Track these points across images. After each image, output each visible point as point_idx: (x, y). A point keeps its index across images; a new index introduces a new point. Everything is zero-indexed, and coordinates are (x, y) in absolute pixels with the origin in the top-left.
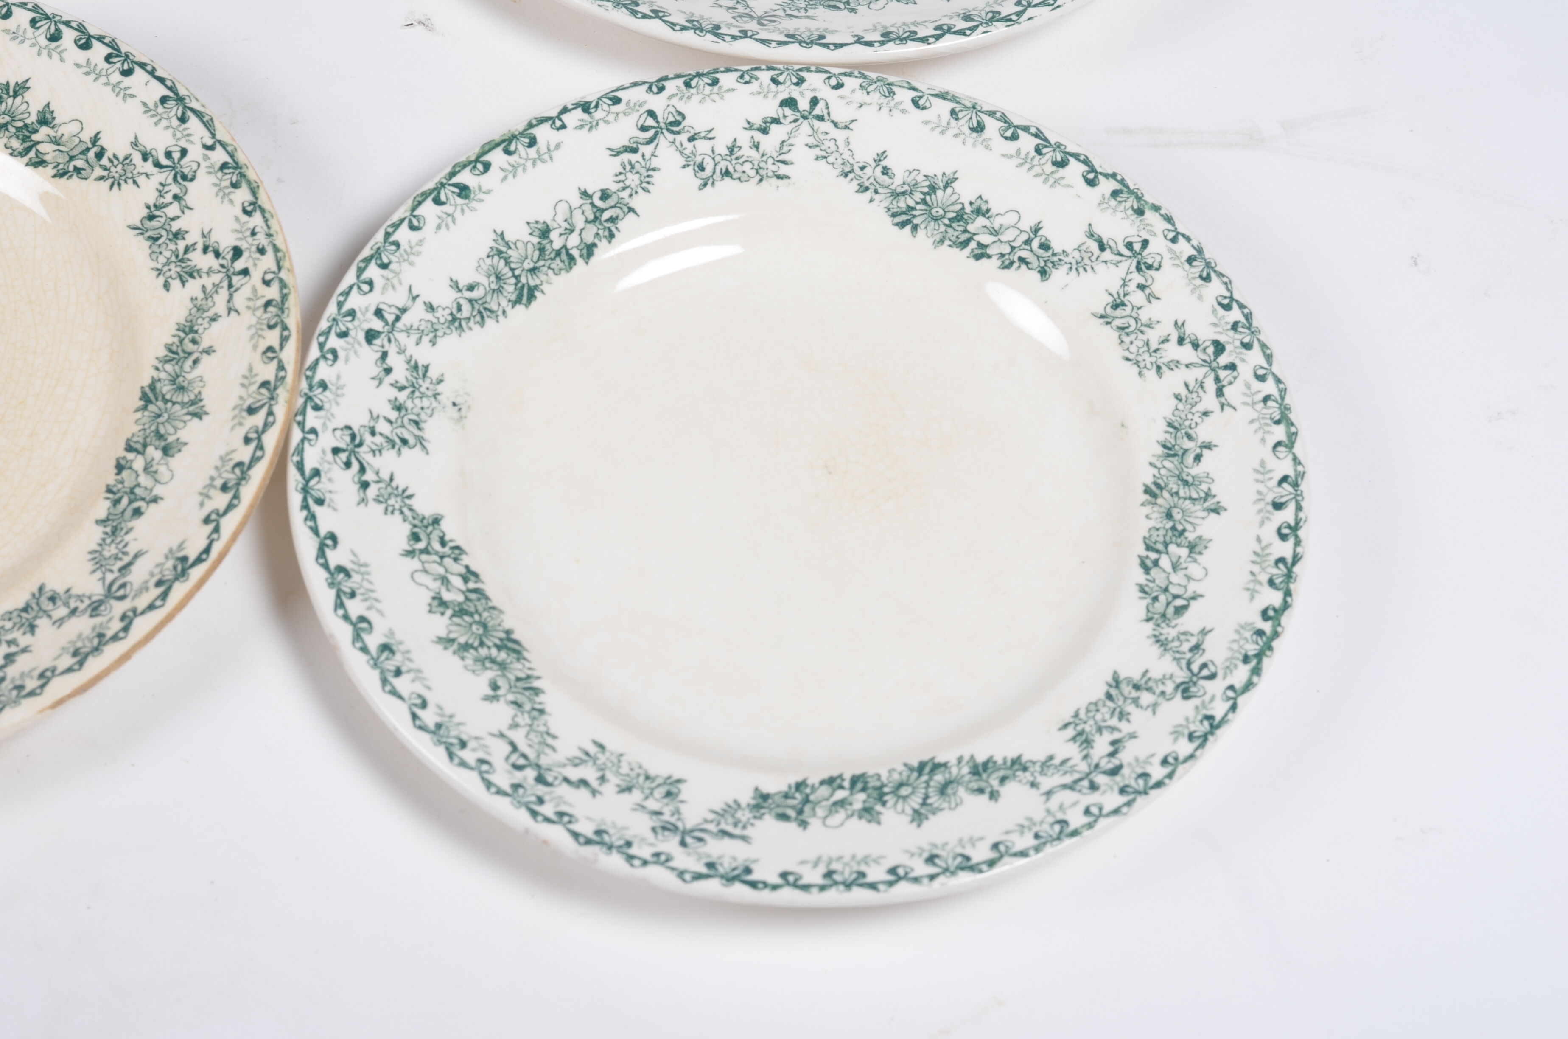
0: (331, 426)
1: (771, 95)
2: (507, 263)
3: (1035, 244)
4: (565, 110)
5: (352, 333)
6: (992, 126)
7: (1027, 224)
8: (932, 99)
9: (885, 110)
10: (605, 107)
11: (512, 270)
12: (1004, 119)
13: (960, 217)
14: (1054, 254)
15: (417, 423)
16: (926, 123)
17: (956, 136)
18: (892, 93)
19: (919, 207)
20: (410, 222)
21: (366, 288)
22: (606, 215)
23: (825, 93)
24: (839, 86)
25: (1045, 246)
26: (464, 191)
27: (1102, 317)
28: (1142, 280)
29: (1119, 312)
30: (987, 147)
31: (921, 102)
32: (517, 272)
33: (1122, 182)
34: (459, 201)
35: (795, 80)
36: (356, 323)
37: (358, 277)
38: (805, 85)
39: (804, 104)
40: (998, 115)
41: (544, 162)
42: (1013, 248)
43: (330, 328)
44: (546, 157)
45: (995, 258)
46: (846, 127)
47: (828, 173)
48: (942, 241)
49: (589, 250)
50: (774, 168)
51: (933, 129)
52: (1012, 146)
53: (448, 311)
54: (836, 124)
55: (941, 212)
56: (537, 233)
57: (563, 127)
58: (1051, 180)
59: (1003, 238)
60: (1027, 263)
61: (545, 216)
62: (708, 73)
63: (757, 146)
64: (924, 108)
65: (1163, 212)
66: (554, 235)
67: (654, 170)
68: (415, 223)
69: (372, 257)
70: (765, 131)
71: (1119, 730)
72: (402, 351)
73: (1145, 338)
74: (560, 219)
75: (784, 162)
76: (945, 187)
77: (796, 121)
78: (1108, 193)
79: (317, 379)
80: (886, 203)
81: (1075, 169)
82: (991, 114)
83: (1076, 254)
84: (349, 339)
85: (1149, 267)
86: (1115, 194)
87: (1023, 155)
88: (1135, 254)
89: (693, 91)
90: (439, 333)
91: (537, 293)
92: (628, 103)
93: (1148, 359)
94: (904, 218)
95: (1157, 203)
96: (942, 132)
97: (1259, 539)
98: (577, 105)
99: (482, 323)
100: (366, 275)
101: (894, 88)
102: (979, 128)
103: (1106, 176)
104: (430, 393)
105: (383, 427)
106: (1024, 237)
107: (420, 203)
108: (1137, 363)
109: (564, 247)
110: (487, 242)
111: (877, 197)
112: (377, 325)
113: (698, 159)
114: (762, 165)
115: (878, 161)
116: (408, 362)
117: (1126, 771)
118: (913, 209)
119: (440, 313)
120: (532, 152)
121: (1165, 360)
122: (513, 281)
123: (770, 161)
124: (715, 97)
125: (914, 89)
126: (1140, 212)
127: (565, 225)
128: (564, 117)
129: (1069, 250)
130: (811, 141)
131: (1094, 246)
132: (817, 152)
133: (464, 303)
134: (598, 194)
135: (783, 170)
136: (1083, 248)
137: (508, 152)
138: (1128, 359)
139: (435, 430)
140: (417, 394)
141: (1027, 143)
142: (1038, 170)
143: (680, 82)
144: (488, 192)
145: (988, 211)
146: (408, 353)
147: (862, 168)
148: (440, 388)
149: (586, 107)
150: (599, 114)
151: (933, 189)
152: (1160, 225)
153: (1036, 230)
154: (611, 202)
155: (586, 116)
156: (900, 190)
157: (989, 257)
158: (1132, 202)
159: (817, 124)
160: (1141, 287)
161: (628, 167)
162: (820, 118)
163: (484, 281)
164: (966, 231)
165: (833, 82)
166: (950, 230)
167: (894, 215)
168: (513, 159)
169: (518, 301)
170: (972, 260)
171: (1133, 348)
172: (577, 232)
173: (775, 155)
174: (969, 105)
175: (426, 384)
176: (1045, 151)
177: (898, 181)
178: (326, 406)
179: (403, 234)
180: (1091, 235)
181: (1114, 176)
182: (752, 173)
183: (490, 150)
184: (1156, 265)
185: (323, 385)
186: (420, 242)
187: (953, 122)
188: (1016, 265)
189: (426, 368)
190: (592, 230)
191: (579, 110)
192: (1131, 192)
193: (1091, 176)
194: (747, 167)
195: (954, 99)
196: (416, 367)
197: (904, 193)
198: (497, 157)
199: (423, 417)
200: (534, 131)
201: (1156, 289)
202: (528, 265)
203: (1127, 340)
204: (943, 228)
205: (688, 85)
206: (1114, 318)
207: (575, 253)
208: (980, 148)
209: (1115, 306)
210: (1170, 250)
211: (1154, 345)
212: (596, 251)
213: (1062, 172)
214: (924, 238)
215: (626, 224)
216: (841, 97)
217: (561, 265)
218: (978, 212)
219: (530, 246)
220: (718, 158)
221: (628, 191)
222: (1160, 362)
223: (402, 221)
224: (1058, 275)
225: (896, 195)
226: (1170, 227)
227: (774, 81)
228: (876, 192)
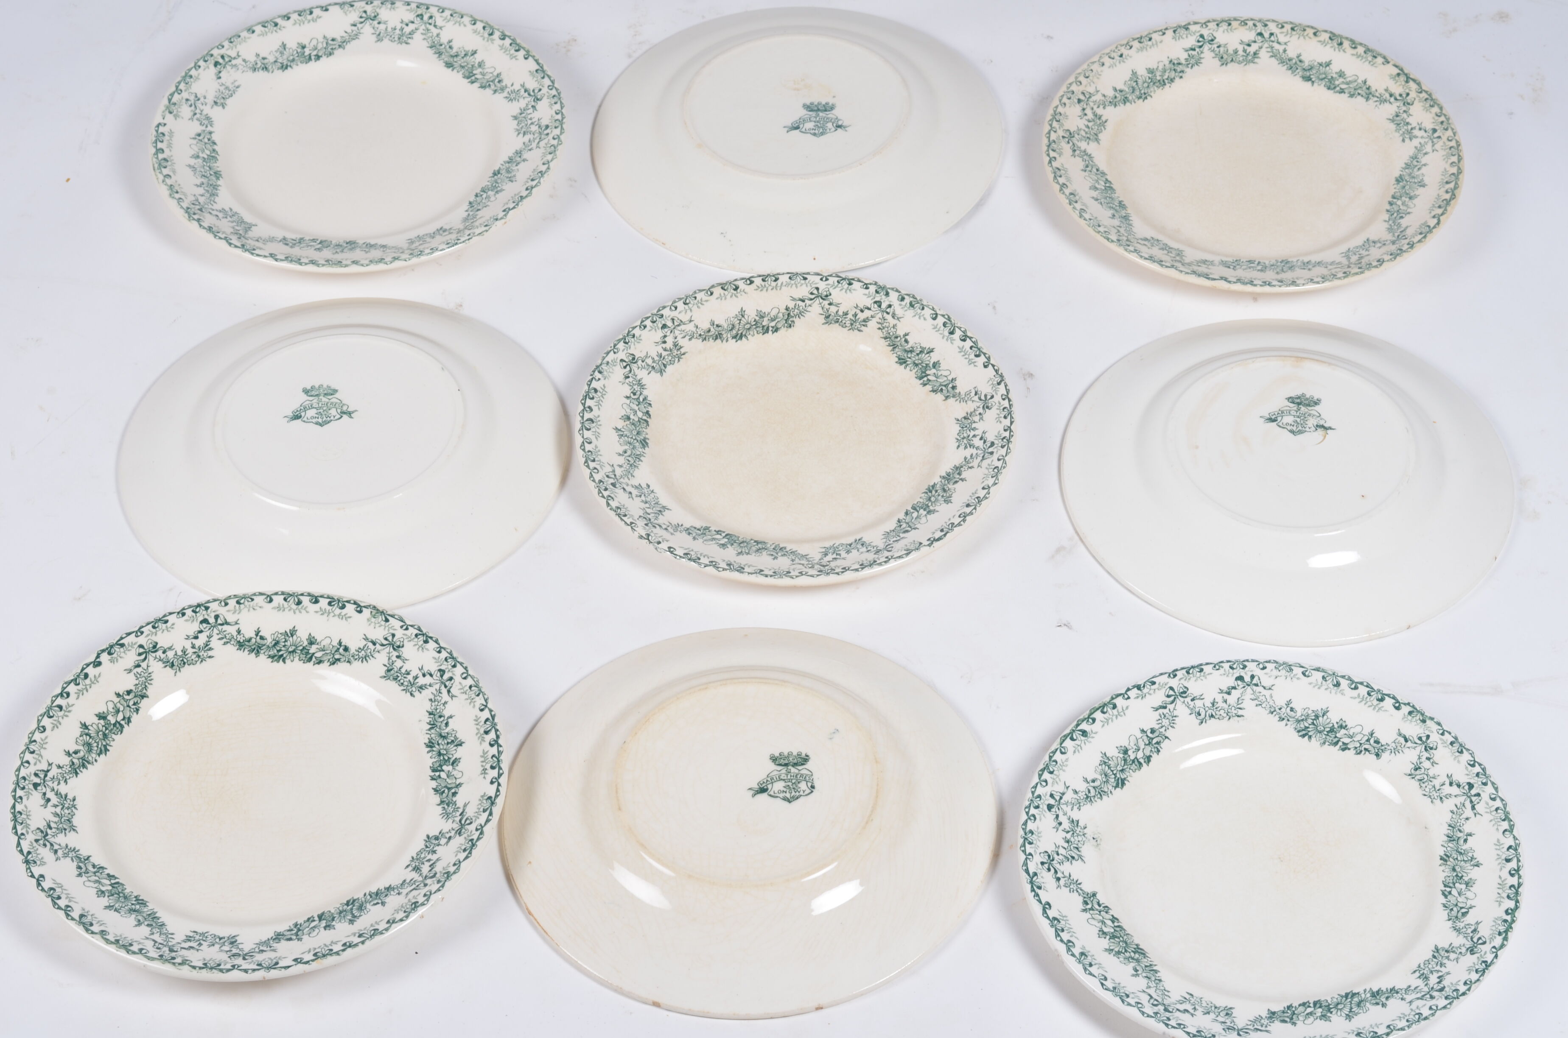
0: (1038, 852)
1: (1230, 675)
2: (1109, 768)
3: (1372, 741)
4: (1128, 690)
5: (1041, 806)
6: (1344, 683)
7: (1367, 731)
8: (1312, 671)
9: (1289, 678)
10: (1148, 687)
11: (1112, 771)
12: (1350, 679)
13: (1332, 730)
14: (1382, 746)
15: (1077, 848)
16: (1310, 684)
17: (1326, 689)
18: (1291, 670)
19: (1311, 726)
20: (1061, 750)
21: (1044, 784)
22: (1154, 741)
23: (1258, 672)
24: (1264, 668)
25: (1377, 742)
26: (1084, 733)
27: (1410, 775)
28: (1428, 756)
29: (1418, 772)
30: (1342, 694)
31: (1307, 673)
32: (1115, 772)
33: (1413, 707)
34: (1083, 738)
35: (1242, 667)
36: (1042, 801)
37: (1040, 779)
38: (1247, 669)
39: (1247, 679)
40: (1347, 677)
41: (1121, 716)
42: (1361, 744)
43: (1030, 804)
44: (1122, 714)
45: (1352, 750)
46: (1270, 689)
47: (1263, 712)
48: (1324, 743)
49: (1148, 759)
50: (1236, 712)
51: (1314, 687)
52: (1355, 693)
53: (1084, 793)
54: (1264, 688)
55: (1322, 728)
56: (1122, 752)
57: (1129, 698)
58: (1377, 709)
59: (1356, 739)
60: (1369, 751)
61: (1125, 743)
62: (1198, 666)
63: (1226, 701)
64: (1308, 676)
65: (1435, 720)
66: (1130, 753)
67: (1175, 716)
68: (1063, 750)
69: (1045, 768)
70: (1229, 693)
71: (1442, 972)
72: (1065, 814)
73: (1433, 784)
74: (1132, 744)
75: (1240, 709)
76: (1323, 716)
77: (1244, 687)
78: (1406, 714)
79: (1028, 829)
80: (1294, 726)
81: (1389, 702)
82: (1343, 677)
83: (1394, 745)
84: (1040, 809)
85: (1431, 748)
86: (1410, 713)
87: (1361, 697)
88: (1423, 742)
89: (1191, 675)
90: (1082, 804)
91: (1126, 782)
92: (1159, 684)
93: (1435, 794)
94: (1304, 732)
95: (1432, 716)
96: (1319, 688)
97: (1500, 877)
98: (1134, 687)
99: (1101, 798)
100: (1043, 778)
101: (1292, 667)
102: (1338, 685)
103: (1405, 704)
104: (1081, 834)
105: (1062, 851)
106: (1366, 738)
107: (1064, 741)
108: (1430, 797)
109: (1136, 758)
110: (1098, 758)
111: (1288, 723)
112: (1052, 802)
113: (1197, 710)
114: (1229, 710)
115: (1287, 705)
116: (1069, 819)
117: (1447, 989)
118: (1308, 728)
119: (1080, 794)
120: (1115, 711)
121: (1444, 794)
122: (1113, 776)
123: (1233, 708)
124: (1202, 678)
125: (1302, 667)
126: (1424, 721)
127: (1135, 747)
128: (1128, 693)
129: (1389, 743)
130: (1253, 697)
131: (1402, 740)
132: (1256, 702)
133: (1091, 789)
134: (1150, 731)
135: (1240, 712)
136: (1397, 741)
137: (1103, 712)
138: (1425, 795)
139: (1087, 850)
140: (1075, 834)
141: (1363, 690)
142: (1370, 704)
143: (1184, 671)
144: (1096, 733)
145: (1346, 726)
146: (1068, 815)
147: (1280, 709)
148: (1086, 831)
149: (1139, 687)
150: (1145, 690)
151: (1317, 717)
152: (1435, 727)
153: (1372, 734)
154: (1156, 734)
155: (1139, 692)
156: (1300, 718)
157: (1349, 749)
158: (1419, 716)
159: (1255, 688)
160: (1428, 759)
161: (1163, 716)
162: (1256, 685)
163: (1099, 777)
164: (1336, 737)
165: (1261, 666)
166: (1328, 737)
167: (1299, 732)
168: (1106, 716)
169: (1117, 786)
170: (1341, 751)
171: (1427, 790)
172: (1141, 750)
173: (1235, 705)
174: (1331, 673)
175: (1079, 829)
176: (1372, 694)
177: (1299, 714)
178: (1034, 842)
179: (1058, 756)
180: (1400, 735)
181: (1409, 704)
182: (1225, 715)
183: (1094, 712)
184: (1434, 747)
185: (1031, 832)
186: (1067, 760)
187: (1324, 682)
188: (1363, 752)
189: (1078, 821)
190: (1148, 749)
191: (1136, 689)
192: (1418, 711)
193: (1397, 705)
194: (1222, 712)
195: (1323, 671)
196: (1073, 821)
197: (1303, 720)
198: (1098, 715)
199: (1080, 845)
200: (1114, 701)
201: (1436, 759)
202: (1119, 768)
203: (1423, 785)
204: (1324, 736)
205: (1188, 673)
206: (1416, 775)
207: (1142, 761)
208: (1339, 695)
209: (1416, 769)
210: (1441, 739)
211: (1437, 788)
212: (1152, 759)
213: (1382, 704)
214: (1315, 742)
215: (1165, 745)
216: (1266, 674)
217: (1136, 767)
218: (1341, 727)
219: (1119, 759)
220: (1207, 709)
221: (1164, 728)
222: (1441, 795)
223: (1057, 750)
224: (1385, 756)
225: (1298, 721)
226: (1440, 728)
227: (1231, 668)
228: (1288, 720)
